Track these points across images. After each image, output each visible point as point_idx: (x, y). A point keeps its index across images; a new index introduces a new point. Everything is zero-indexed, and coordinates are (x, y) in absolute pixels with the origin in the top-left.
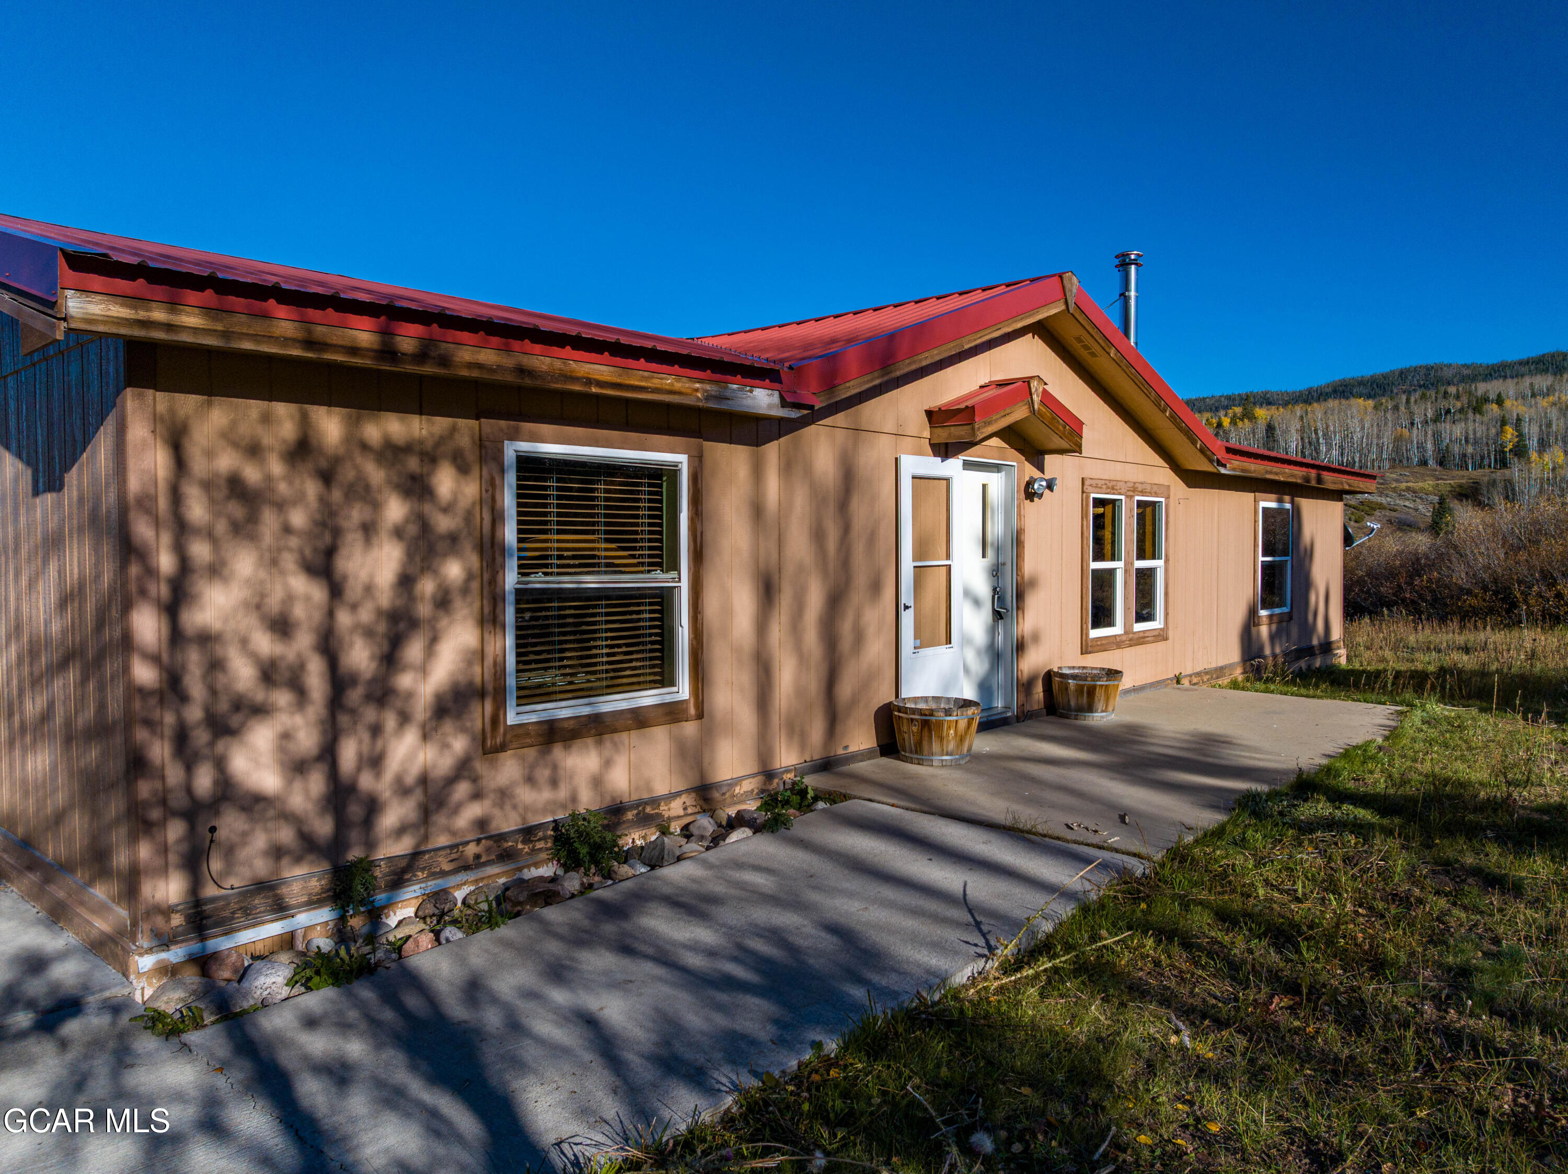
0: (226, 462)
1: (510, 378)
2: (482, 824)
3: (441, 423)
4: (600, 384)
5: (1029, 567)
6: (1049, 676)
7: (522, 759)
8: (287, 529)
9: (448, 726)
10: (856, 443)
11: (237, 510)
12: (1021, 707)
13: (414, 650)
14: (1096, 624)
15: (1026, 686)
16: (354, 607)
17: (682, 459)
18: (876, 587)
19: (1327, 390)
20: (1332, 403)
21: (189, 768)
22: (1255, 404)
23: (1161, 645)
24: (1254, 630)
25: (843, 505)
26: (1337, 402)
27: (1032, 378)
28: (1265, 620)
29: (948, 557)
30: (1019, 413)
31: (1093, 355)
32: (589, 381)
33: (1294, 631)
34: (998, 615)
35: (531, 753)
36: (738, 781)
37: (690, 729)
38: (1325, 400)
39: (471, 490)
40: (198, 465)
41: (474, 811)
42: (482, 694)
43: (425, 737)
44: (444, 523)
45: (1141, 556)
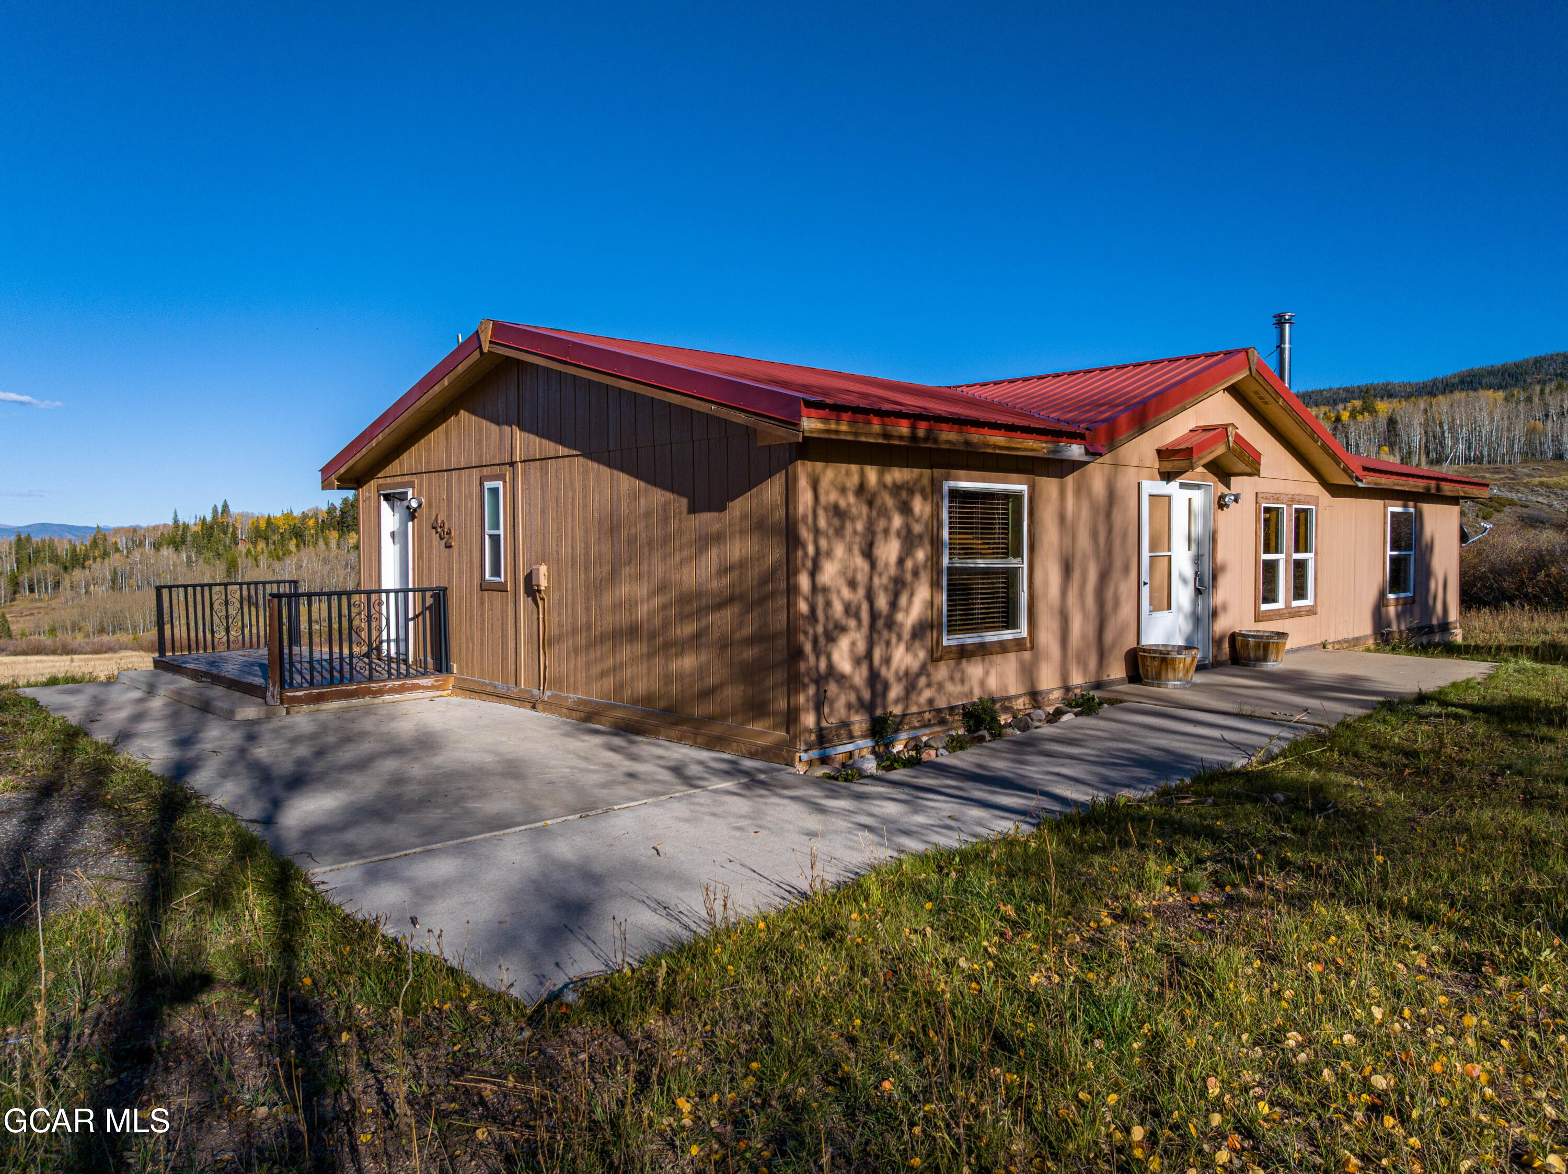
0: (833, 497)
1: (962, 448)
2: (931, 701)
3: (917, 471)
4: (1000, 448)
5: (1220, 557)
6: (1233, 637)
7: (948, 666)
8: (855, 532)
9: (917, 644)
10: (1116, 472)
11: (836, 522)
12: (1214, 657)
13: (903, 600)
14: (1266, 600)
15: (1218, 642)
16: (880, 575)
17: (1024, 488)
18: (1126, 569)
19: (1453, 381)
20: (1458, 396)
21: (818, 658)
22: (1375, 396)
23: (1311, 618)
24: (1383, 609)
25: (1109, 515)
26: (1464, 394)
27: (1229, 425)
28: (1392, 602)
29: (1169, 550)
30: (1220, 450)
31: (1266, 403)
32: (996, 447)
33: (1417, 610)
34: (1198, 592)
35: (952, 663)
36: (1051, 691)
37: (1027, 655)
38: (1451, 392)
39: (928, 509)
40: (823, 499)
41: (927, 694)
42: (932, 627)
43: (908, 649)
44: (917, 528)
45: (1297, 550)
